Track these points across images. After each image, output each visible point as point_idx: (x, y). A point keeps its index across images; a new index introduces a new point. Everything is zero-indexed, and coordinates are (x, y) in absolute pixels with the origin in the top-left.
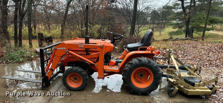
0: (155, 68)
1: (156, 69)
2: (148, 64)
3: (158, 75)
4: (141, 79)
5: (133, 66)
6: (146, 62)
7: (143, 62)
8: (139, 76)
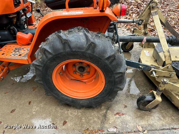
0: (107, 62)
1: (111, 63)
2: (89, 52)
3: (117, 76)
4: (82, 75)
5: (50, 56)
6: (80, 48)
7: (72, 45)
8: (78, 71)
